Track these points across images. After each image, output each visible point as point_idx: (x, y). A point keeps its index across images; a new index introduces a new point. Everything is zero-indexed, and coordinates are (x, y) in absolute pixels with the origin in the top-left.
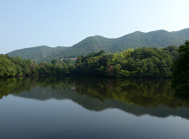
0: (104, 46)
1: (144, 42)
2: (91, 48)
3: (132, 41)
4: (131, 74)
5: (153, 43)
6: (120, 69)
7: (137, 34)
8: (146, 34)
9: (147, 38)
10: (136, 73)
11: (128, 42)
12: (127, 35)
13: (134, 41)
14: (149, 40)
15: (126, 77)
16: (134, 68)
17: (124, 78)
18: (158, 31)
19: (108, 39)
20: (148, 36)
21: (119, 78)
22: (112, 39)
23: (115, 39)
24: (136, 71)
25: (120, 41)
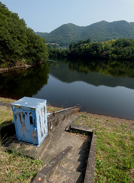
0: (76, 33)
1: (108, 31)
2: (67, 35)
3: (99, 30)
4: (118, 57)
5: (115, 32)
6: (111, 54)
7: (103, 23)
8: (110, 23)
9: (110, 27)
10: (121, 56)
11: (96, 30)
12: (94, 24)
13: (100, 30)
14: (112, 29)
15: (115, 59)
16: (120, 53)
17: (113, 59)
18: (120, 21)
19: (79, 27)
20: (111, 26)
21: (111, 59)
22: (82, 27)
23: (84, 27)
24: (121, 55)
25: (88, 29)
